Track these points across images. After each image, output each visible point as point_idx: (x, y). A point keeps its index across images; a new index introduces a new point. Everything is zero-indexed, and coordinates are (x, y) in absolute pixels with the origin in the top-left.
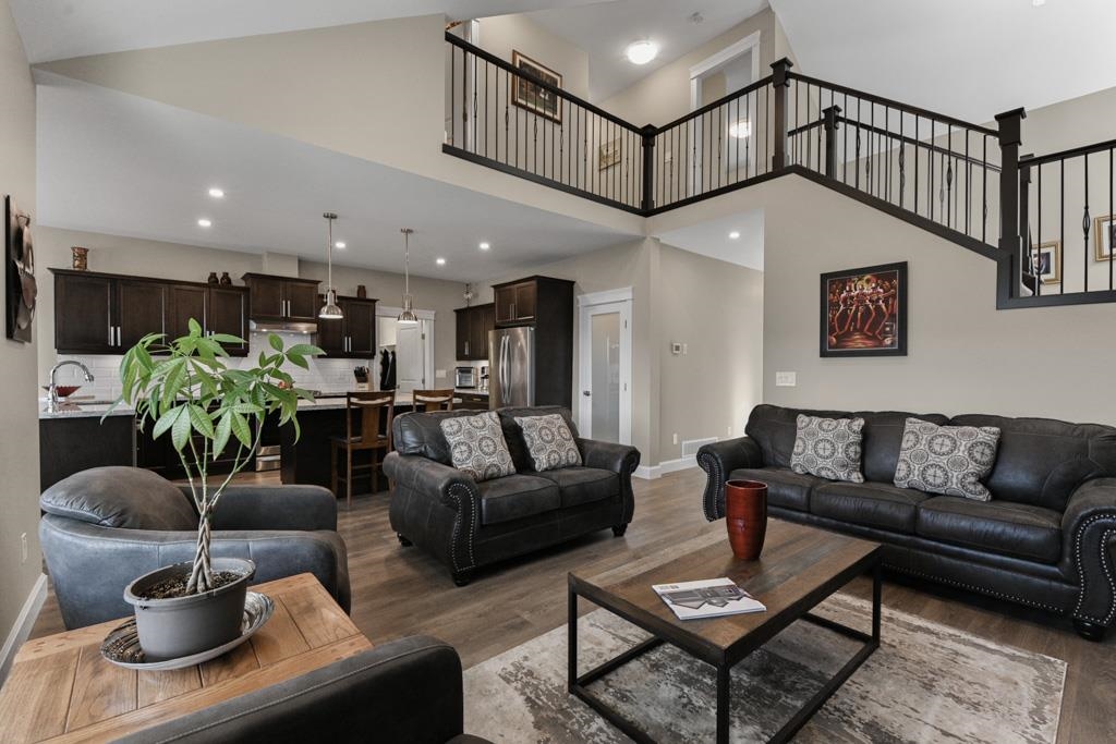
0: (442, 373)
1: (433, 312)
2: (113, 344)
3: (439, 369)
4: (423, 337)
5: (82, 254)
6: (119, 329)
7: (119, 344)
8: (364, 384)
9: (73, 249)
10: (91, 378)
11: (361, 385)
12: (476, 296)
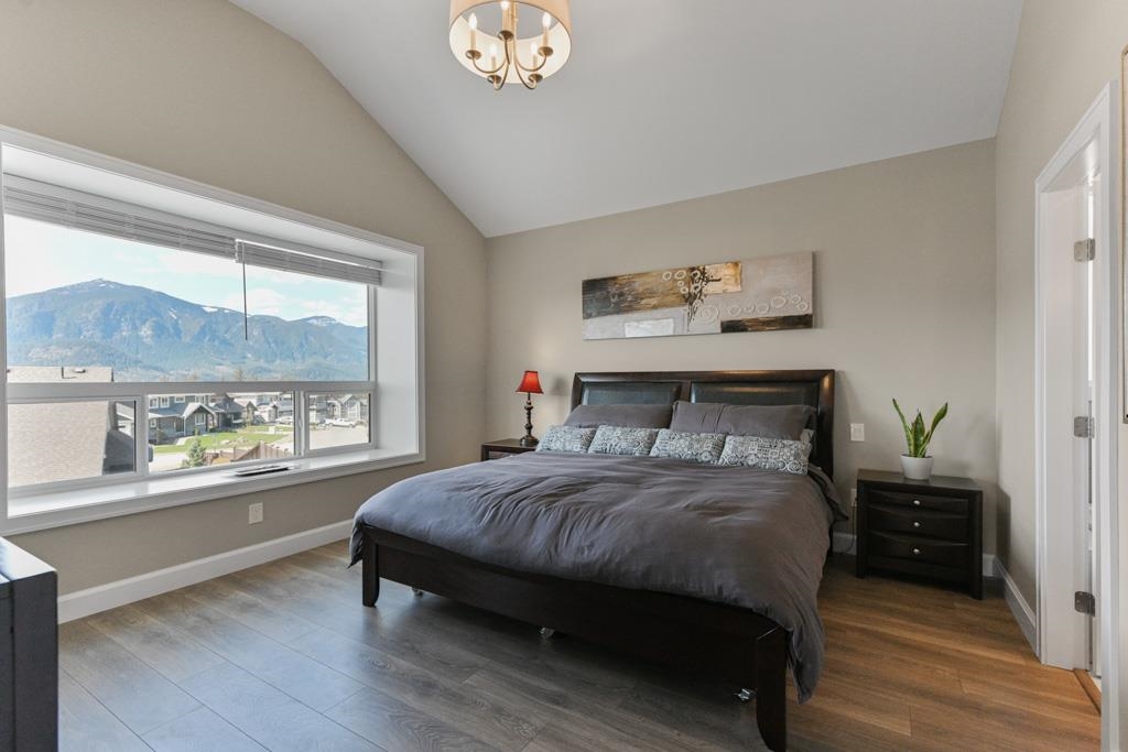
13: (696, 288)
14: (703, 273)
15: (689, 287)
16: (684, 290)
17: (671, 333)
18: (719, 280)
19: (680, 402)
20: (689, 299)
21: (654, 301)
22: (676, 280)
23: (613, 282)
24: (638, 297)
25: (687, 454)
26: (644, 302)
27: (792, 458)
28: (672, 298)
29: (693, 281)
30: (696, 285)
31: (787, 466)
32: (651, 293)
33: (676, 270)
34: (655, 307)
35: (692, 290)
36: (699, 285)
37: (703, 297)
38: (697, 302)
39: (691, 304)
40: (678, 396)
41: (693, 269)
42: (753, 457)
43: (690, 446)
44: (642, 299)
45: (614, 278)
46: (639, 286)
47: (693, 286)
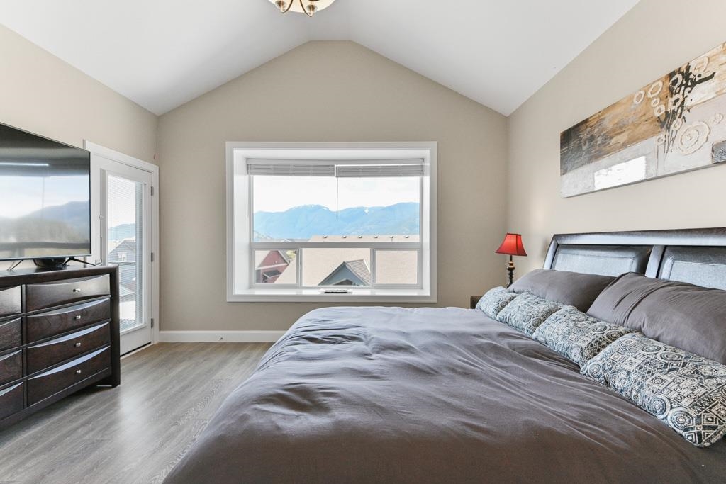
13: (675, 103)
14: (687, 75)
15: (666, 105)
16: (659, 110)
17: (643, 176)
18: (712, 76)
20: (666, 122)
21: (623, 138)
22: (650, 100)
23: (584, 126)
24: (608, 136)
25: (560, 344)
26: (613, 141)
27: (686, 402)
28: (645, 127)
29: (672, 92)
30: (675, 97)
31: (670, 413)
32: (619, 129)
33: (649, 86)
34: (624, 145)
35: (671, 107)
36: (680, 96)
37: (685, 113)
38: (676, 124)
39: (668, 128)
41: (671, 75)
42: (623, 376)
43: (566, 336)
44: (612, 138)
45: (586, 121)
46: (608, 124)
47: (671, 100)
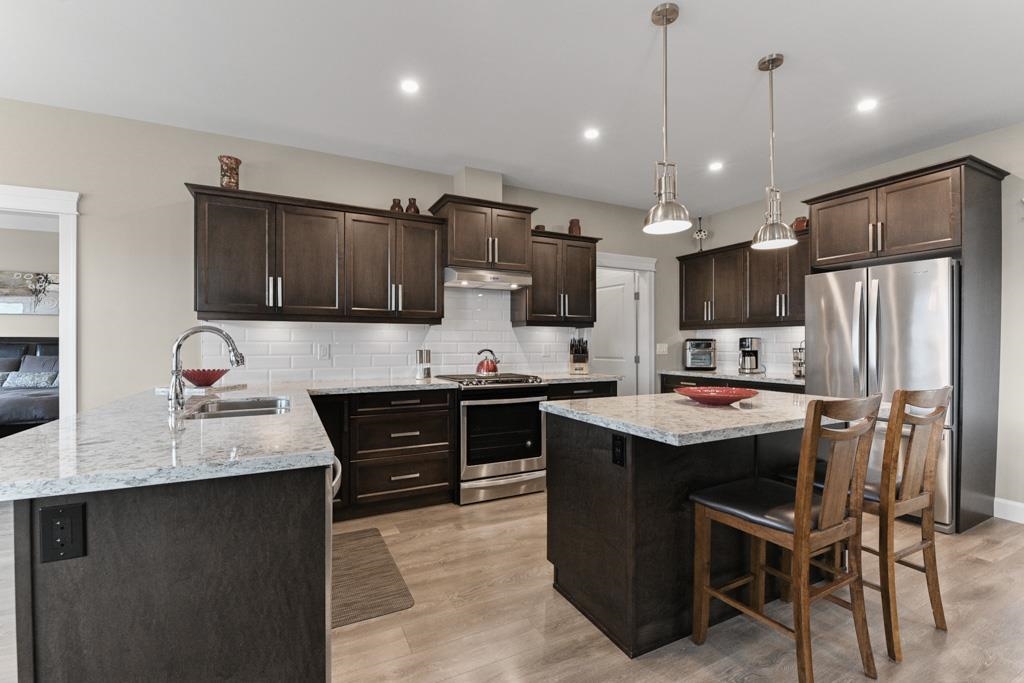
0: (663, 348)
1: (655, 260)
2: (271, 304)
3: (660, 342)
4: (637, 296)
5: (231, 167)
6: (280, 279)
7: (280, 304)
8: (582, 365)
9: (221, 159)
10: (240, 360)
11: (578, 365)
12: (710, 235)
13: (40, 286)
14: (46, 278)
15: (35, 285)
16: (31, 286)
17: (21, 312)
19: (27, 357)
20: (36, 292)
21: (6, 291)
22: (25, 280)
25: (31, 384)
28: (22, 291)
29: (38, 281)
30: (40, 284)
33: (25, 273)
34: (7, 295)
35: (38, 287)
36: (43, 284)
37: (46, 293)
38: (41, 295)
39: (37, 296)
40: (26, 352)
41: (38, 274)
43: (33, 379)
47: (38, 285)
